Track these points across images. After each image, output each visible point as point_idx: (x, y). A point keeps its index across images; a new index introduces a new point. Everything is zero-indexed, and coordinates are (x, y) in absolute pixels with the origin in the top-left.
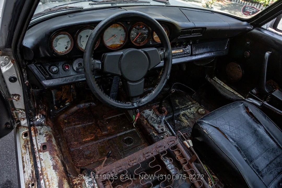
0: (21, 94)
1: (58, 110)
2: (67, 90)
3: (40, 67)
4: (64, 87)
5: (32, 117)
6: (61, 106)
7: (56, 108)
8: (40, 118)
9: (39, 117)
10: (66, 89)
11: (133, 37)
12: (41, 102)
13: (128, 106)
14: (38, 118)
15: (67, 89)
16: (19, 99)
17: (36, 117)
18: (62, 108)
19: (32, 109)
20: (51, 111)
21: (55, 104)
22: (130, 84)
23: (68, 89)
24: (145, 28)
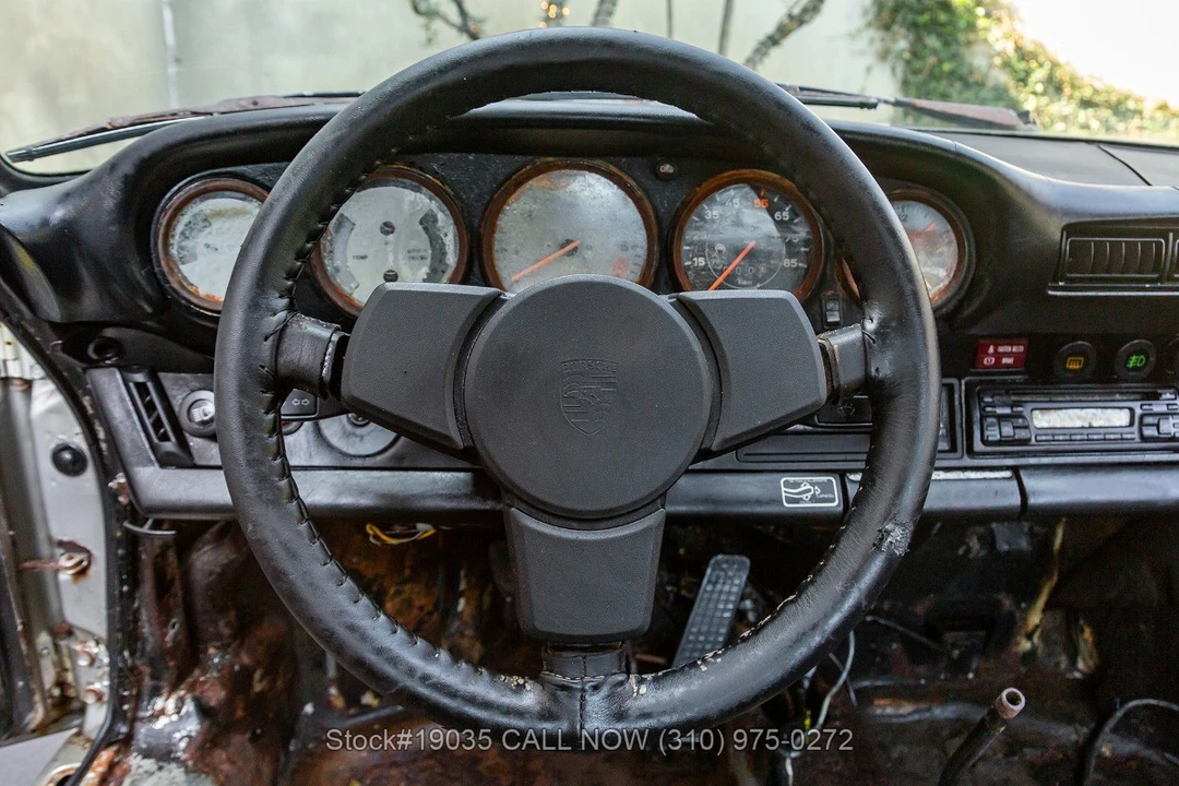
0: (99, 552)
1: (343, 715)
2: (415, 612)
3: (141, 387)
4: (398, 593)
5: (131, 695)
6: (368, 699)
7: (339, 702)
8: (178, 713)
9: (171, 704)
10: (409, 603)
11: (705, 268)
12: (226, 631)
13: (509, 711)
14: (162, 712)
15: (417, 603)
16: (81, 572)
17: (159, 703)
18: (368, 709)
19: (143, 650)
20: (309, 709)
21: (332, 673)
22: (533, 531)
23: (421, 608)
24: (794, 213)
